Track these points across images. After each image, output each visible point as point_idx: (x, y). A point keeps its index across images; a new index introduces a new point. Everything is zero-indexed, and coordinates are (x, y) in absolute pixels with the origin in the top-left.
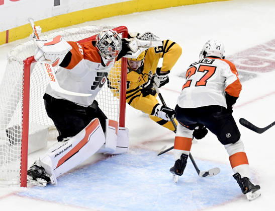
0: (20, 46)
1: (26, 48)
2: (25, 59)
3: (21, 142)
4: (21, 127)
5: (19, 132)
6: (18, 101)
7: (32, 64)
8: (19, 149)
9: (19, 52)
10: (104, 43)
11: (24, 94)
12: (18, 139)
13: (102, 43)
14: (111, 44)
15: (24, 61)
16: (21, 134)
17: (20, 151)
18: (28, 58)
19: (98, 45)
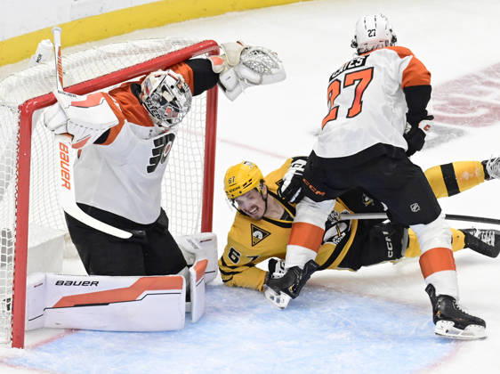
0: (12, 77)
1: (25, 81)
2: (21, 102)
3: (13, 263)
4: (14, 233)
5: (10, 244)
6: (8, 184)
7: (35, 113)
8: (9, 276)
9: (11, 89)
10: (158, 101)
11: (19, 170)
12: (7, 256)
13: (154, 99)
14: (171, 102)
15: (20, 107)
16: (13, 247)
17: (12, 279)
18: (27, 102)
19: (147, 103)
